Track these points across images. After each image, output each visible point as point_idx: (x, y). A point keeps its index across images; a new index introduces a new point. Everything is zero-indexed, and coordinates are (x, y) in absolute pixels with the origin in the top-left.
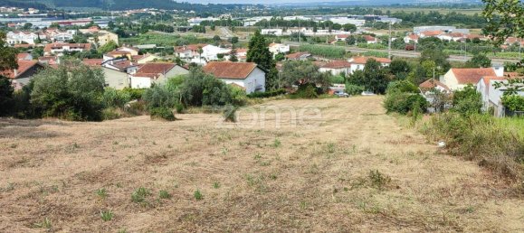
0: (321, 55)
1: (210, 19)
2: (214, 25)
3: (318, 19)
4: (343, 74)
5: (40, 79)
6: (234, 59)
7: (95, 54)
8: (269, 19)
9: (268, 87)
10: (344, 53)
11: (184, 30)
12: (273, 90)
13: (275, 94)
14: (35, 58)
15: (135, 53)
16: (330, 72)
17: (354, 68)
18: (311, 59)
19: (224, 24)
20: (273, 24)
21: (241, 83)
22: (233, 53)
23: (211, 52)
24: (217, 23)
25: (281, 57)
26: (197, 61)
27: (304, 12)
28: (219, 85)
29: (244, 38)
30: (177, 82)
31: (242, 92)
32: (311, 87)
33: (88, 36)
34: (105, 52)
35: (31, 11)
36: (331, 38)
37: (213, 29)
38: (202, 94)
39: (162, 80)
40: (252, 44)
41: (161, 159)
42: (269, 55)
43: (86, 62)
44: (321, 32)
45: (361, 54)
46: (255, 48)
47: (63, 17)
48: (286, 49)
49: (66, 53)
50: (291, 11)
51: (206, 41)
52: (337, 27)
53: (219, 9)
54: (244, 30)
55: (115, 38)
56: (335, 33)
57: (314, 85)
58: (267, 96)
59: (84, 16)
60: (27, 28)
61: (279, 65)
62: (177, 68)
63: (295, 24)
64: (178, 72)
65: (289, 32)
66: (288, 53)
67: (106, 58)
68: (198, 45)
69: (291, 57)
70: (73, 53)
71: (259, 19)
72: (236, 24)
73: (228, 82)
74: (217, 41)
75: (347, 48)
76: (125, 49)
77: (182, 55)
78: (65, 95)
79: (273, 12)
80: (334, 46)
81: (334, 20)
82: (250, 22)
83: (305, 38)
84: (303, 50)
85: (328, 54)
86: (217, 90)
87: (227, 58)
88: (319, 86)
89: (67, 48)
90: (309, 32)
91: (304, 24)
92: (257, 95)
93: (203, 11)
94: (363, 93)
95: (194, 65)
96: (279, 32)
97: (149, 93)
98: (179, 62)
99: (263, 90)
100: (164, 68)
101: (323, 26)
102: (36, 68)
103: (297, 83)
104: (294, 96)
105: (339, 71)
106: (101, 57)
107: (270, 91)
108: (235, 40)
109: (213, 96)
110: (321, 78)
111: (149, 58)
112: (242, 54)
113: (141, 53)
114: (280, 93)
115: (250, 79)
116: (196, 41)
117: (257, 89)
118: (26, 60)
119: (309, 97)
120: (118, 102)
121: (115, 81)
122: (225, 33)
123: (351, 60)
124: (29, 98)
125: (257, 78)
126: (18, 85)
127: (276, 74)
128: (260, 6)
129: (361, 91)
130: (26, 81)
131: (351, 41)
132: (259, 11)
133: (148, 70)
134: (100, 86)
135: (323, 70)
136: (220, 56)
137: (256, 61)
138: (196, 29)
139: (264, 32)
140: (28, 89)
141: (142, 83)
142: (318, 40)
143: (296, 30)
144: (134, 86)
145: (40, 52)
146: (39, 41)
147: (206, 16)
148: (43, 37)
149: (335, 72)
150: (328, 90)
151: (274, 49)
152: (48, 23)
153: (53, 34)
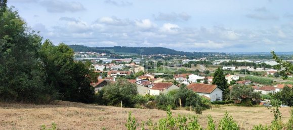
0: (258, 83)
1: (194, 60)
2: (196, 64)
3: (257, 62)
4: (270, 94)
5: (107, 88)
6: (206, 83)
7: (132, 77)
8: (228, 61)
9: (224, 99)
10: (272, 82)
11: (180, 66)
12: (226, 100)
13: (227, 103)
14: (103, 78)
15: (153, 77)
16: (260, 93)
17: (277, 90)
18: (251, 84)
19: (201, 63)
20: (230, 64)
21: (208, 96)
22: (206, 79)
23: (194, 78)
24: (198, 63)
25: (233, 82)
26: (185, 82)
27: (249, 57)
28: (195, 96)
29: (213, 70)
30: (172, 93)
31: (208, 100)
32: (249, 100)
33: (130, 67)
34: (137, 76)
35: (103, 54)
36: (265, 73)
37: (196, 66)
38: (187, 100)
39: (166, 92)
40: (215, 75)
42: (225, 81)
43: (130, 81)
44: (259, 70)
45: (282, 83)
46: (217, 77)
47: (118, 58)
48: (237, 78)
49: (118, 76)
50: (241, 57)
51: (191, 72)
52: (269, 67)
53: (199, 55)
54: (213, 67)
55: (142, 69)
56: (268, 70)
57: (251, 99)
58: (223, 103)
59: (128, 57)
60: (100, 63)
61: (231, 87)
62: (174, 85)
63: (243, 64)
64: (174, 88)
65: (239, 69)
66: (238, 80)
67: (138, 79)
68: (186, 74)
69: (240, 83)
70: (122, 76)
71: (222, 61)
72: (208, 63)
73: (201, 95)
74: (197, 72)
75: (274, 79)
76: (148, 75)
77: (177, 79)
78: (118, 96)
79: (231, 57)
80: (266, 78)
81: (267, 63)
82: (217, 63)
83: (249, 72)
84: (247, 79)
85: (262, 82)
86: (194, 98)
87: (202, 82)
88: (254, 100)
89: (118, 73)
90: (251, 69)
91: (249, 64)
92: (217, 103)
93: (190, 56)
94: (281, 106)
95: (183, 84)
96: (233, 68)
97: (158, 97)
98: (175, 83)
99: (221, 100)
100: (167, 86)
101: (260, 66)
102: (104, 83)
103: (240, 97)
104: (239, 104)
105: (268, 92)
106: (135, 79)
107: (225, 101)
108: (207, 72)
109: (191, 102)
110: (255, 95)
111: (160, 80)
112: (210, 80)
113: (156, 77)
114: (230, 102)
115: (214, 94)
116: (185, 72)
117: (217, 100)
118: (100, 78)
119: (248, 106)
120: (143, 102)
121: (142, 91)
122: (202, 68)
123: (276, 86)
124: (102, 96)
125: (218, 93)
126: (97, 91)
127: (229, 92)
128: (223, 54)
129: (280, 104)
130: (100, 89)
131: (277, 75)
132: (223, 56)
133: (159, 86)
134: (135, 93)
135: (256, 91)
136: (198, 81)
137: (217, 84)
138: (186, 65)
139: (225, 68)
140: (101, 93)
141: (155, 93)
142: (257, 74)
143: (243, 68)
144: (151, 94)
145: (106, 75)
146: (105, 69)
147: (192, 58)
148: (107, 67)
149: (264, 92)
150: (259, 103)
151: (229, 78)
152: (111, 61)
153: (112, 66)
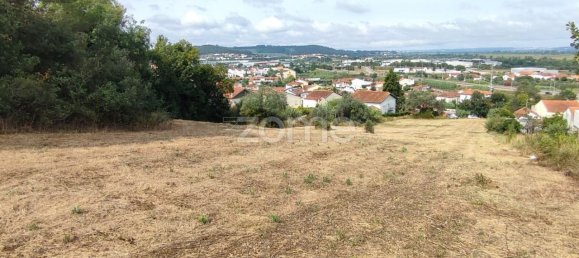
0: (438, 87)
1: (358, 61)
2: (360, 66)
3: (437, 62)
4: (454, 102)
5: (246, 99)
6: (373, 89)
7: (280, 84)
8: (400, 61)
9: (397, 110)
10: (455, 87)
11: (340, 68)
12: (401, 111)
13: (402, 115)
14: (244, 86)
15: (306, 84)
16: (444, 100)
17: (462, 98)
18: (430, 90)
19: (367, 64)
20: (403, 65)
21: (378, 106)
22: (373, 84)
23: (358, 84)
24: (363, 64)
25: (408, 88)
26: (348, 89)
27: (426, 56)
28: (363, 107)
29: (383, 74)
30: (333, 104)
31: (379, 112)
32: (429, 110)
33: (277, 72)
34: (287, 82)
35: (243, 56)
36: (446, 76)
37: (360, 68)
38: (352, 112)
39: (324, 102)
40: (387, 79)
41: (323, 155)
42: (399, 87)
43: (275, 89)
44: (438, 71)
45: (469, 88)
46: (389, 82)
47: (262, 60)
48: (412, 82)
49: (262, 83)
50: (416, 55)
51: (355, 76)
52: (451, 67)
53: (364, 54)
54: (382, 69)
55: (293, 73)
56: (448, 71)
57: (432, 109)
58: (396, 116)
59: (275, 59)
60: (240, 67)
61: (406, 94)
62: (334, 94)
63: (419, 65)
64: (334, 97)
65: (414, 71)
66: (414, 85)
67: (287, 87)
68: (348, 78)
69: (415, 88)
70: (267, 83)
71: (393, 61)
72: (375, 64)
73: (369, 105)
74: (362, 76)
75: (458, 83)
76: (300, 81)
77: (337, 86)
78: (261, 111)
79: (403, 56)
80: (447, 81)
81: (449, 63)
82: (386, 63)
83: (426, 75)
84: (424, 84)
85: (443, 87)
86: (361, 110)
87: (369, 88)
88: (435, 110)
89: (263, 80)
90: (429, 71)
91: (426, 65)
92: (389, 115)
93: (352, 55)
94: (469, 117)
95: (345, 92)
96: (407, 70)
97: (315, 111)
98: (335, 90)
99: (394, 112)
100: (325, 94)
101: (440, 67)
102: (244, 92)
103: (419, 107)
104: (416, 116)
105: (451, 99)
106: (284, 86)
107: (398, 113)
108: (375, 76)
109: (358, 115)
110: (437, 104)
111: (315, 87)
112: (380, 86)
113: (310, 83)
114: (406, 114)
115: (385, 103)
116: (348, 76)
117: (389, 111)
118: (238, 87)
119: (428, 117)
120: (294, 116)
121: (293, 102)
122: (368, 71)
123: (461, 92)
124: (239, 111)
125: (390, 103)
126: (233, 103)
127: (403, 100)
128: (394, 52)
129: (467, 115)
130: (238, 101)
131: (461, 78)
132: (393, 55)
133: (315, 95)
134: (284, 106)
135: (439, 99)
136: (364, 87)
137: (389, 91)
138: (348, 68)
139: (396, 70)
140: (239, 106)
141: (310, 104)
142: (436, 77)
143: (419, 70)
144: (305, 106)
145: (247, 82)
146: (246, 75)
147: (355, 59)
148: (249, 72)
149: (448, 100)
150: (442, 113)
151: (403, 82)
152: (253, 64)
153: (255, 71)
